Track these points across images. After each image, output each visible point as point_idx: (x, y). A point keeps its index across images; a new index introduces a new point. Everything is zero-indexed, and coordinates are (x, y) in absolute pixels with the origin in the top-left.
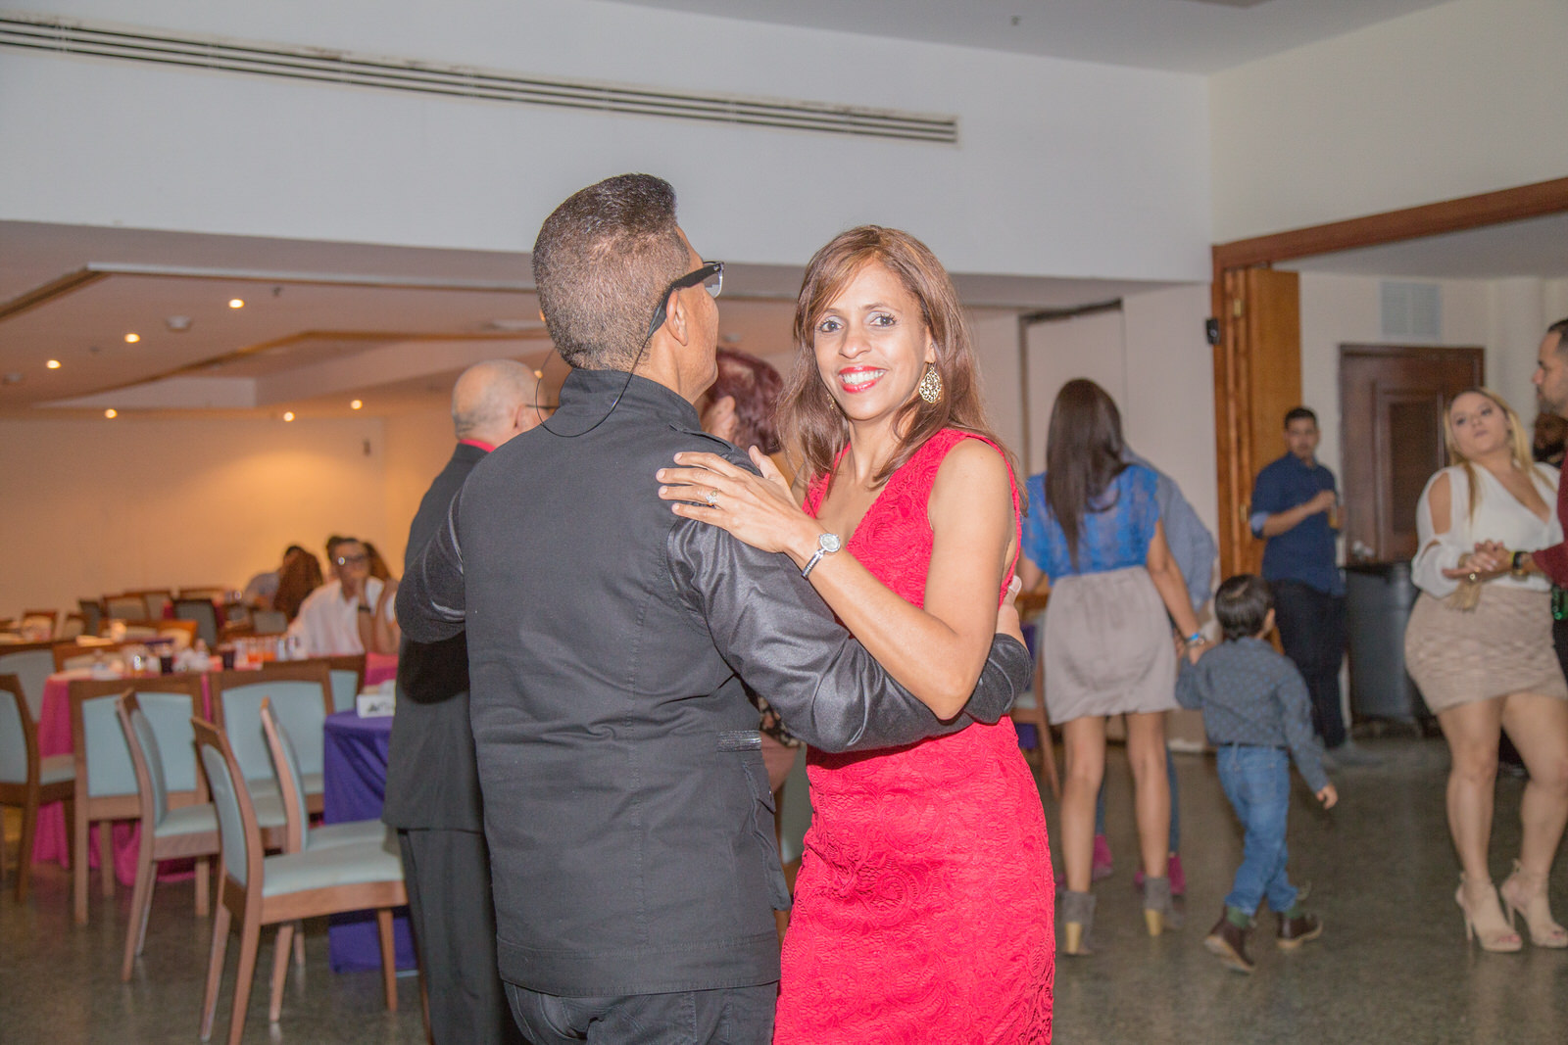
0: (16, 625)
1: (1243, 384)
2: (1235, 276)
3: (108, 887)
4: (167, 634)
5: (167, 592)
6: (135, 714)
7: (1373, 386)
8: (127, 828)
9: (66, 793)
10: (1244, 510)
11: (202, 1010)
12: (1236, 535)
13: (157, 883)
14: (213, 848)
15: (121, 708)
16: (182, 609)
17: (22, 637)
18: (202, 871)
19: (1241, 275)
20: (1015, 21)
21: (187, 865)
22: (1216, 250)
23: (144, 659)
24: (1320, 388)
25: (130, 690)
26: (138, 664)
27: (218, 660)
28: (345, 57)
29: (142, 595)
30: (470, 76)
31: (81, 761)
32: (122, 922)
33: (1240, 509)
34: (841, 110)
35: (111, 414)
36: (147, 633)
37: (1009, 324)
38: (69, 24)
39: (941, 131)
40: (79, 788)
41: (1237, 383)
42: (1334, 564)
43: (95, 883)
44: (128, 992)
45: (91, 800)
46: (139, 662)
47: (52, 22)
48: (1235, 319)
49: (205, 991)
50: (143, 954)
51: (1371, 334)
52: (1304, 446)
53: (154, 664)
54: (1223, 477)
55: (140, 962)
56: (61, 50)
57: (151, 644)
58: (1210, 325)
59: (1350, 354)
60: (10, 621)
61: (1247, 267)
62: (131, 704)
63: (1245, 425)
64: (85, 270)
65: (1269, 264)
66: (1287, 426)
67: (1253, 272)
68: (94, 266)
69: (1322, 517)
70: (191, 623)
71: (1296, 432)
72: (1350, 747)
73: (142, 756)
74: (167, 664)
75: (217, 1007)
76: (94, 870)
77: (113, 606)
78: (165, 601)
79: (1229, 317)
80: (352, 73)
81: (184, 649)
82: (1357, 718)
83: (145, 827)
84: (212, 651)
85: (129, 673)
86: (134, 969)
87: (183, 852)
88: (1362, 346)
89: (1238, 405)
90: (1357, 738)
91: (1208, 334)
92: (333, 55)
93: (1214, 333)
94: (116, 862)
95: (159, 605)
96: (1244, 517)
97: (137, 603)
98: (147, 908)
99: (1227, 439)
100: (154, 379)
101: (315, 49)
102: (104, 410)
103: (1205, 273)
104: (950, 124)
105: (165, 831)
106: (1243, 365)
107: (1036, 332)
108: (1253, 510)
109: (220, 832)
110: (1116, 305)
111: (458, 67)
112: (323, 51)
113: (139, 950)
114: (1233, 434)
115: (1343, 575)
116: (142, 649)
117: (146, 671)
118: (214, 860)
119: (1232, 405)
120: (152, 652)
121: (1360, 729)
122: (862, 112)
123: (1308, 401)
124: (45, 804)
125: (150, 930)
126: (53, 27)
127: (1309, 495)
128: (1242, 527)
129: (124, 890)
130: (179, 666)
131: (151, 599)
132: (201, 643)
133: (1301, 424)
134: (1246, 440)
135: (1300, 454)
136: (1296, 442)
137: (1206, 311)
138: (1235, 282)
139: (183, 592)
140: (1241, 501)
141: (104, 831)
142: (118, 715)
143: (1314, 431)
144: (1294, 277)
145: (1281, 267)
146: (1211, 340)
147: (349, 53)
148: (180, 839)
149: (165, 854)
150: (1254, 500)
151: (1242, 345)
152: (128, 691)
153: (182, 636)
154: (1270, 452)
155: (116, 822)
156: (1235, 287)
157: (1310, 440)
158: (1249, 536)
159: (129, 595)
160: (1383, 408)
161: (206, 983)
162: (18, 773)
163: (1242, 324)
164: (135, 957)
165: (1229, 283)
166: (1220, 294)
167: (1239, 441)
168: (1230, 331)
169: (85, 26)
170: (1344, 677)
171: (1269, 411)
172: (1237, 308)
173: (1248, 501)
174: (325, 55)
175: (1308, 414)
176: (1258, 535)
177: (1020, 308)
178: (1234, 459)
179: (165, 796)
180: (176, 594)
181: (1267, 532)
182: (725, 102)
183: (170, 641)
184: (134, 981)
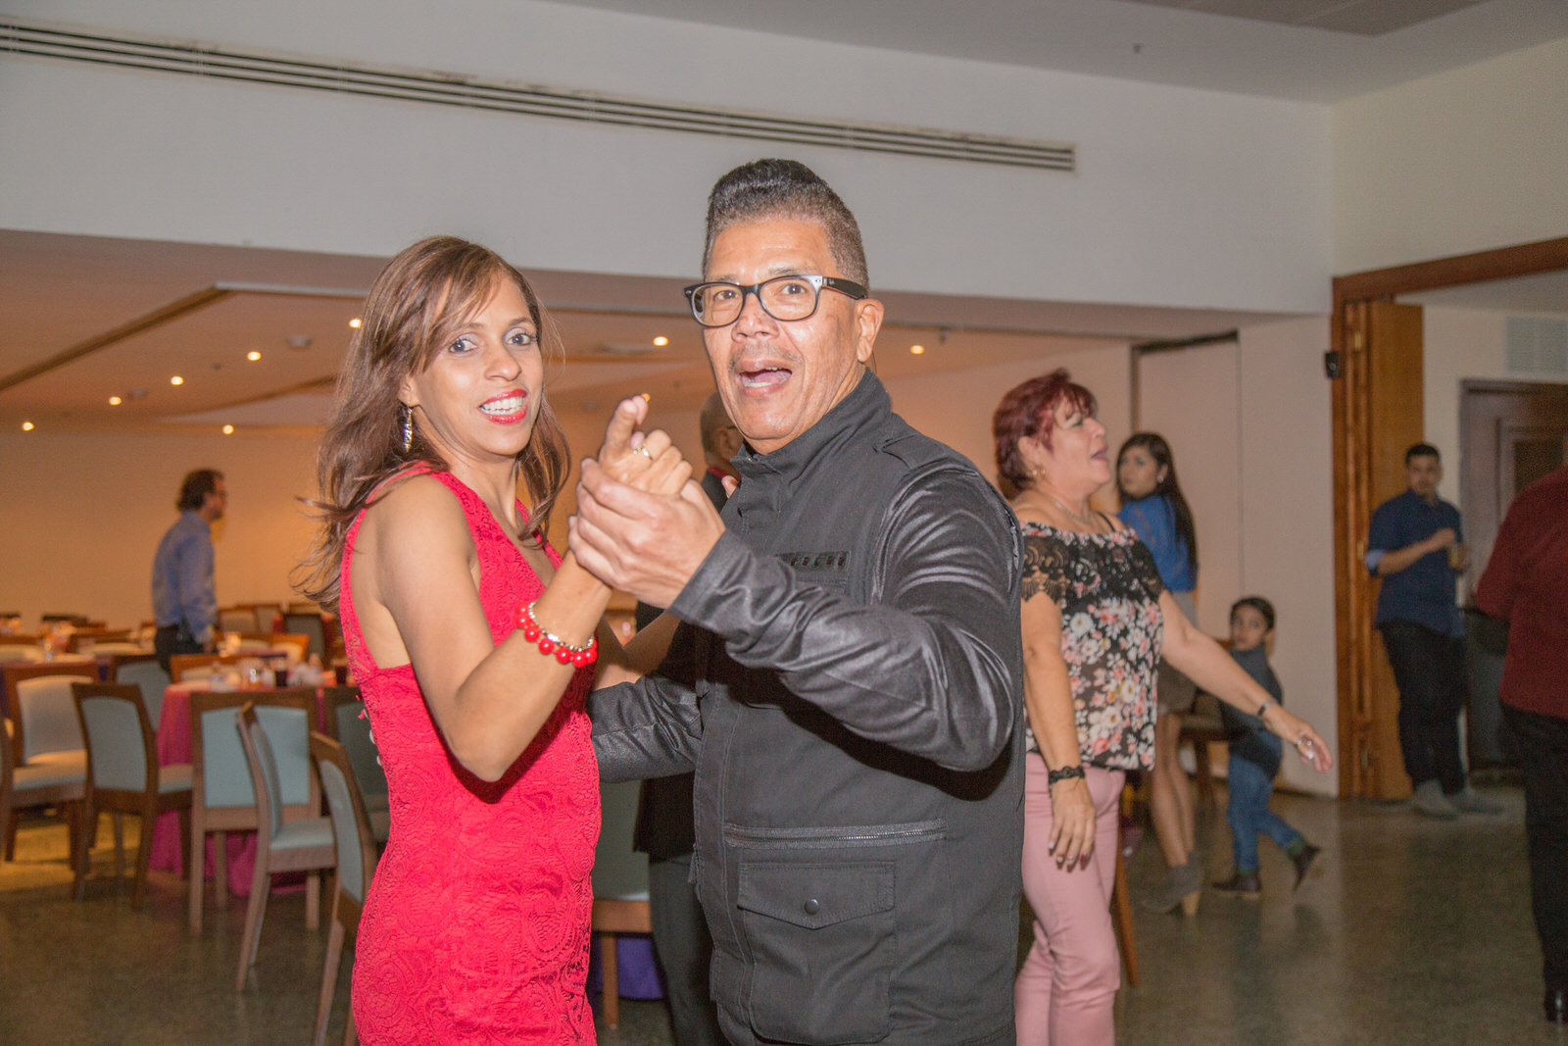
0: (134, 635)
1: (1363, 419)
2: (1356, 308)
3: (221, 898)
4: (280, 648)
5: (277, 606)
6: (254, 727)
7: (1498, 422)
8: (242, 840)
9: (183, 802)
10: (1361, 547)
11: (315, 1024)
12: (1353, 574)
13: (270, 895)
14: (327, 862)
15: (241, 720)
16: (291, 623)
17: (140, 647)
18: (313, 885)
19: (1362, 307)
20: (1137, 48)
21: (297, 878)
22: (1338, 283)
23: (259, 672)
24: (1441, 425)
25: (248, 703)
26: (254, 679)
27: (330, 675)
28: (470, 81)
29: (253, 608)
30: (591, 101)
31: (200, 773)
32: (236, 934)
33: (1358, 548)
34: (958, 137)
35: (228, 430)
36: (259, 646)
37: (1121, 354)
38: (206, 47)
39: (1058, 159)
40: (196, 798)
41: (1356, 418)
42: (1453, 604)
43: (208, 894)
44: (241, 1002)
45: (207, 810)
46: (253, 675)
47: (191, 45)
48: (1356, 353)
49: (318, 1005)
50: (257, 965)
51: (1494, 369)
52: (1424, 483)
53: (269, 677)
54: (1340, 513)
55: (253, 974)
56: (198, 73)
57: (267, 658)
58: (1330, 358)
59: (1472, 390)
60: (128, 631)
61: (1368, 300)
62: (250, 718)
63: (1364, 462)
64: (213, 289)
65: (1392, 297)
66: (1408, 461)
67: (1375, 305)
68: (221, 285)
69: (1442, 554)
70: (303, 638)
71: (1417, 469)
72: (1470, 792)
73: (261, 770)
74: (281, 677)
75: (329, 1021)
76: (209, 879)
77: (227, 617)
78: (275, 615)
79: (1349, 350)
80: (477, 96)
81: (298, 664)
82: (1474, 763)
83: (261, 839)
84: (325, 665)
85: (245, 686)
86: (247, 981)
87: (297, 865)
88: (1485, 382)
89: (1357, 440)
90: (1476, 784)
91: (1328, 367)
92: (459, 79)
93: (1333, 366)
94: (228, 872)
95: (270, 617)
96: (1361, 554)
97: (248, 616)
98: (261, 919)
99: (1346, 474)
100: (270, 396)
101: (441, 73)
102: (222, 426)
103: (1324, 304)
104: (1067, 151)
105: (279, 845)
106: (1363, 401)
107: (1147, 362)
108: (1370, 548)
109: (335, 847)
110: (1232, 336)
111: (579, 91)
112: (448, 75)
113: (253, 960)
114: (1351, 469)
115: (1462, 615)
116: (257, 662)
117: (260, 684)
118: (327, 875)
119: (1351, 440)
120: (268, 665)
121: (1477, 774)
122: (979, 139)
123: (1430, 437)
124: (162, 812)
125: (264, 941)
126: (191, 51)
127: (1426, 534)
128: (1359, 563)
129: (238, 901)
130: (293, 680)
131: (261, 613)
132: (315, 658)
133: (1422, 461)
134: (1364, 477)
135: (1419, 490)
136: (1415, 479)
137: (1324, 342)
138: (1356, 315)
139: (292, 606)
140: (1358, 538)
141: (219, 841)
142: (238, 727)
143: (1436, 469)
144: (1417, 311)
145: (1403, 299)
146: (1330, 373)
147: (474, 77)
148: (295, 852)
149: (280, 867)
150: (1371, 537)
151: (1362, 380)
152: (248, 705)
153: (294, 650)
154: (1389, 488)
155: (230, 834)
156: (1356, 320)
157: (1431, 478)
158: (1366, 574)
159: (240, 608)
160: (1507, 447)
161: (319, 997)
162: (137, 781)
163: (1363, 358)
164: (249, 967)
165: (1350, 316)
166: (1341, 326)
167: (1357, 477)
168: (1350, 365)
169: (222, 50)
170: (1462, 721)
171: (1389, 447)
172: (1358, 341)
173: (1365, 539)
174: (451, 79)
175: (1431, 451)
176: (1374, 572)
177: (1132, 338)
178: (1352, 496)
179: (280, 807)
180: (285, 608)
181: (1382, 570)
182: (842, 128)
183: (284, 655)
184: (247, 992)
